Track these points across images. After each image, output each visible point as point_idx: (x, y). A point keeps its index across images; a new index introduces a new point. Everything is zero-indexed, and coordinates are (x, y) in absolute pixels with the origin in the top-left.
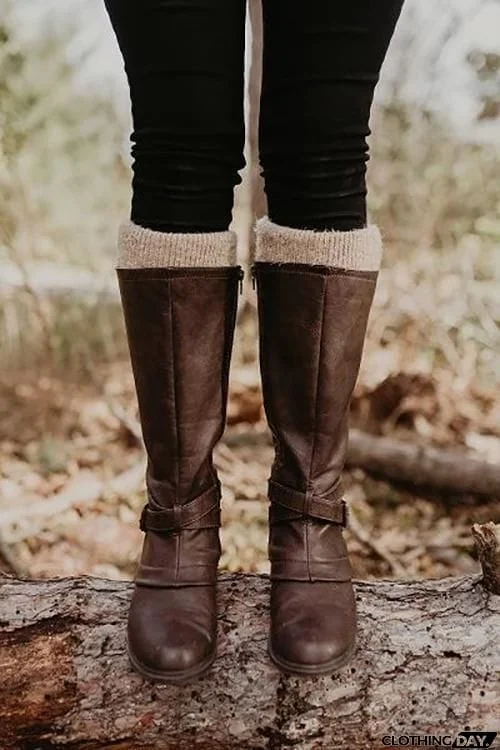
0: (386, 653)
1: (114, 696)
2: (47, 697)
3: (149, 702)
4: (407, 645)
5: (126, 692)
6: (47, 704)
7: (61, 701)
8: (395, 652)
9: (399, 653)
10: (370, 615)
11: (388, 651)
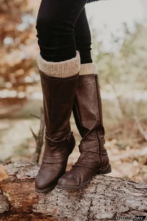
0: (123, 206)
1: (47, 202)
2: (33, 198)
3: (55, 206)
4: (131, 205)
5: (50, 201)
6: (33, 200)
7: (36, 200)
8: (126, 206)
9: (127, 206)
10: (125, 192)
11: (124, 205)
